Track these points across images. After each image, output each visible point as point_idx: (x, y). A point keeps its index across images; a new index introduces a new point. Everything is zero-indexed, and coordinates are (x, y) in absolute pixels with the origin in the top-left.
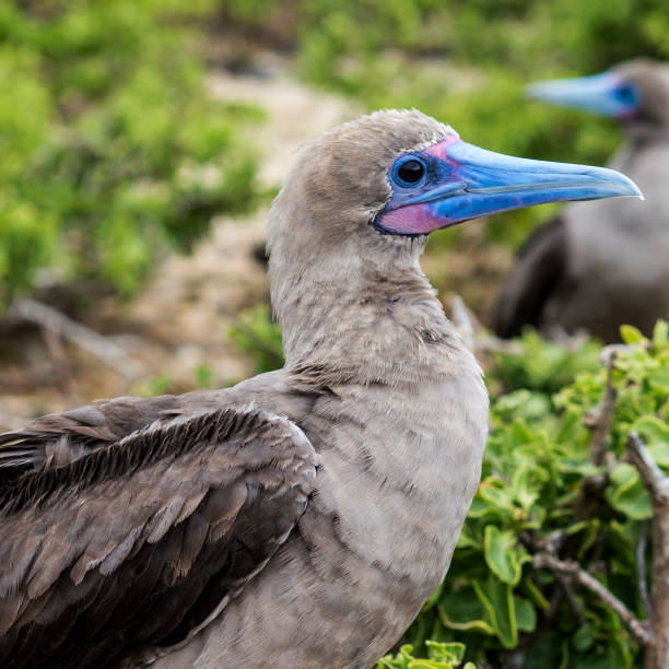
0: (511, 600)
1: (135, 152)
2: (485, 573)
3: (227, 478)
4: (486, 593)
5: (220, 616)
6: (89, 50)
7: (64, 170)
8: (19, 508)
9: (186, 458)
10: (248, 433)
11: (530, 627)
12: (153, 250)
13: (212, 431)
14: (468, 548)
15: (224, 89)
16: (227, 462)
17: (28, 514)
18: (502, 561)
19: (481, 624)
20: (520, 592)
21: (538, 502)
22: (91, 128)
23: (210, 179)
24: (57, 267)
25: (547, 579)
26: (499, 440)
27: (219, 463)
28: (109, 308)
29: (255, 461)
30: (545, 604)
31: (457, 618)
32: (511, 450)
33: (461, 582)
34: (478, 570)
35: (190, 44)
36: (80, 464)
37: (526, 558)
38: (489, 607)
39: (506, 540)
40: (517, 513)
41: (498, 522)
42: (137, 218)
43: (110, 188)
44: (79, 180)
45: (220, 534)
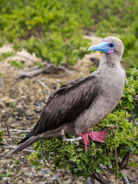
0: (132, 104)
1: (74, 45)
2: (128, 101)
3: (91, 85)
4: (128, 103)
5: (93, 104)
6: (68, 32)
7: (65, 48)
8: (65, 94)
9: (85, 83)
10: (93, 78)
11: (134, 108)
12: (77, 58)
13: (88, 79)
14: (125, 97)
15: (86, 37)
16: (91, 83)
17: (66, 95)
18: (130, 99)
19: (128, 108)
20: (133, 103)
21: (135, 91)
22: (68, 42)
23: (84, 49)
24: (64, 61)
25: (136, 102)
26: (130, 83)
27: (90, 83)
28: (71, 67)
29: (94, 82)
30: (136, 105)
31: (124, 107)
32: (131, 84)
33: (124, 102)
34: (127, 100)
35: (81, 31)
36: (72, 87)
37: (133, 99)
38: (128, 105)
39: (131, 96)
40: (132, 93)
41: (129, 94)
42: (75, 54)
43: (71, 50)
44: (67, 49)
45: (91, 92)
